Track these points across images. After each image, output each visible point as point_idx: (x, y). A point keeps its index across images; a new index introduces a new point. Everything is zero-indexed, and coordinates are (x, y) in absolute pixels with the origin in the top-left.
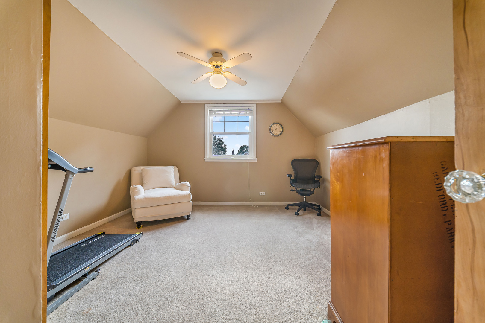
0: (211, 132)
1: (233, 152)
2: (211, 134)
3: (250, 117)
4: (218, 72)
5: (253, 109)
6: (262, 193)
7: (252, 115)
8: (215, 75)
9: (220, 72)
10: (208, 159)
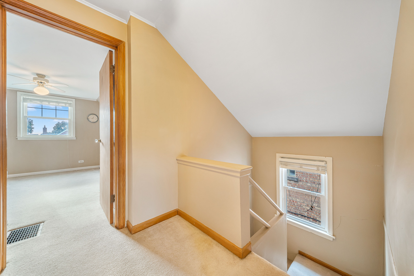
0: (24, 115)
1: (45, 129)
2: (25, 117)
3: (70, 108)
4: (41, 86)
5: (72, 103)
6: (81, 161)
7: (71, 106)
8: (38, 88)
9: (44, 86)
10: (22, 138)
